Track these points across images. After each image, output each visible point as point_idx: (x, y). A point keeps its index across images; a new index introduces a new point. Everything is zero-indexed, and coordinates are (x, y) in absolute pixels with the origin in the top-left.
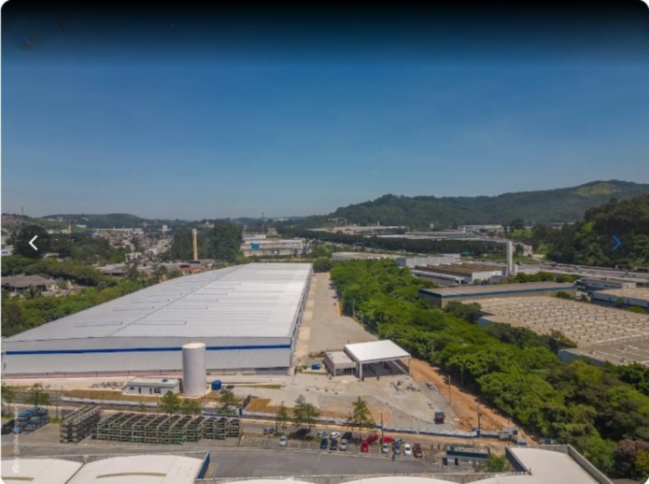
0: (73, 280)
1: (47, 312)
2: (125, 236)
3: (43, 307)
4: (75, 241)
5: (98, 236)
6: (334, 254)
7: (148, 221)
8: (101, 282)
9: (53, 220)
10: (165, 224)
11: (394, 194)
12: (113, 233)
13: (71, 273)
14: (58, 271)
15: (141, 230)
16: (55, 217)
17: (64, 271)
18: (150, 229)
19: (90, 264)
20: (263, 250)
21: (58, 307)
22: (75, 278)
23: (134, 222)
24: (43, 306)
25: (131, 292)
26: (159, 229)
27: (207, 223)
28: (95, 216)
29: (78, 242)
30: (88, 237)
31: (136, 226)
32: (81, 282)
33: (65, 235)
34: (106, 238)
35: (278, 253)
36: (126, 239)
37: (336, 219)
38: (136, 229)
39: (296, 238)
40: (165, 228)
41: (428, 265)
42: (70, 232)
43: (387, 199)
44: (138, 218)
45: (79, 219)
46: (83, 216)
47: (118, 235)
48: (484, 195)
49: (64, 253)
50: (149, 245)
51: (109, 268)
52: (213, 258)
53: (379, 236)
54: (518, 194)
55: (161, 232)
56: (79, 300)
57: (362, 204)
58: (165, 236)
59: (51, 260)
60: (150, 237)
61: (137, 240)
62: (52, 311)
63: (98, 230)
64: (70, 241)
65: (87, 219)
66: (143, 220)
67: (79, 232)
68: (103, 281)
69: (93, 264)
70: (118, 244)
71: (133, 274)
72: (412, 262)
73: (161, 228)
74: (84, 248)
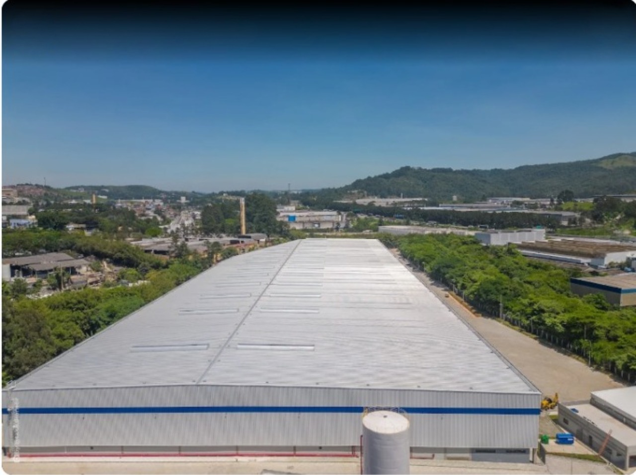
0: (108, 259)
1: (82, 315)
2: (148, 206)
3: (77, 306)
4: (100, 211)
5: (121, 207)
6: (381, 228)
7: (166, 193)
8: (143, 263)
9: (75, 191)
10: (184, 196)
11: (411, 167)
12: (136, 204)
13: (104, 251)
14: (89, 247)
15: (161, 202)
16: (77, 188)
17: (97, 248)
18: (169, 201)
19: (124, 238)
20: (303, 223)
21: (97, 307)
22: (110, 256)
23: (153, 193)
24: (76, 304)
25: (188, 279)
26: (178, 201)
27: (224, 195)
28: (114, 187)
29: (102, 213)
30: (112, 207)
31: (154, 198)
32: (117, 262)
33: (89, 205)
34: (129, 208)
35: (319, 226)
36: (149, 209)
37: (356, 191)
38: (156, 200)
39: (324, 210)
40: (183, 200)
41: (523, 242)
42: (94, 202)
43: (405, 171)
44: (156, 190)
45: (99, 190)
46: (103, 187)
47: (142, 205)
48: (498, 168)
49: (91, 224)
50: (173, 216)
51: (146, 243)
52: (263, 232)
53: (421, 208)
54: (536, 167)
55: (180, 203)
56: (126, 295)
57: (380, 176)
58: (186, 207)
59: (78, 232)
60: (174, 208)
61: (160, 210)
62: (90, 313)
63: (119, 201)
64: (95, 211)
65: (107, 190)
66: (160, 192)
67: (101, 202)
68: (144, 261)
69: (126, 237)
70: (143, 215)
71: (181, 253)
72: (499, 239)
73: (180, 199)
74: (110, 219)
